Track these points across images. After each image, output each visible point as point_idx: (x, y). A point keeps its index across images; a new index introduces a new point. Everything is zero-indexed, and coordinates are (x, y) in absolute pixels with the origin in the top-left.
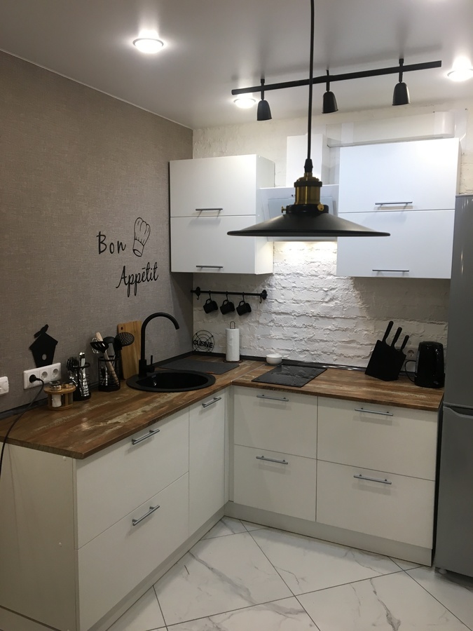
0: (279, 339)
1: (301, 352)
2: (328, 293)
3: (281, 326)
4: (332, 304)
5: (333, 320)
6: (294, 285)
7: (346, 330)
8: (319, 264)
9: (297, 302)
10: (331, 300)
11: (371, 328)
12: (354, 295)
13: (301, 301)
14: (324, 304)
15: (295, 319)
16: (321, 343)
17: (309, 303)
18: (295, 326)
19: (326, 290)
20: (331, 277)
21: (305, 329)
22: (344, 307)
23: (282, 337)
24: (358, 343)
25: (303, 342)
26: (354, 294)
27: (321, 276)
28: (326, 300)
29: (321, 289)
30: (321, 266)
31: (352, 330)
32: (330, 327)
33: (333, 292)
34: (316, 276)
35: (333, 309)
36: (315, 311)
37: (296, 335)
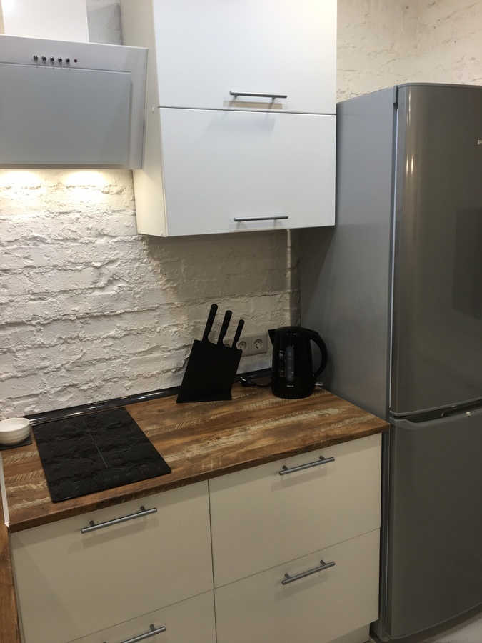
0: (8, 378)
1: (60, 393)
2: (103, 270)
3: (9, 351)
4: (112, 291)
5: (116, 320)
6: (28, 262)
7: (143, 331)
8: (78, 215)
9: (39, 296)
10: (110, 282)
11: (183, 319)
12: (150, 268)
13: (49, 294)
14: (97, 293)
15: (39, 331)
16: (101, 365)
17: (66, 296)
18: (41, 346)
19: (98, 264)
20: (104, 240)
21: (64, 347)
22: (136, 293)
23: (15, 373)
24: (165, 349)
25: (63, 372)
26: (149, 266)
27: (85, 240)
28: (101, 284)
29: (88, 264)
30: (82, 220)
31: (151, 330)
32: (112, 333)
33: (113, 267)
34: (75, 240)
35: (117, 299)
36: (80, 308)
37: (47, 363)
